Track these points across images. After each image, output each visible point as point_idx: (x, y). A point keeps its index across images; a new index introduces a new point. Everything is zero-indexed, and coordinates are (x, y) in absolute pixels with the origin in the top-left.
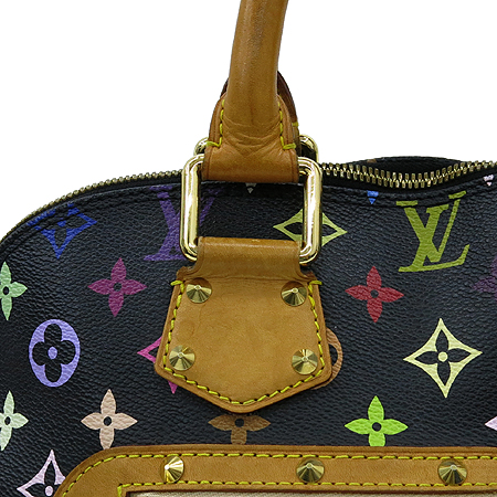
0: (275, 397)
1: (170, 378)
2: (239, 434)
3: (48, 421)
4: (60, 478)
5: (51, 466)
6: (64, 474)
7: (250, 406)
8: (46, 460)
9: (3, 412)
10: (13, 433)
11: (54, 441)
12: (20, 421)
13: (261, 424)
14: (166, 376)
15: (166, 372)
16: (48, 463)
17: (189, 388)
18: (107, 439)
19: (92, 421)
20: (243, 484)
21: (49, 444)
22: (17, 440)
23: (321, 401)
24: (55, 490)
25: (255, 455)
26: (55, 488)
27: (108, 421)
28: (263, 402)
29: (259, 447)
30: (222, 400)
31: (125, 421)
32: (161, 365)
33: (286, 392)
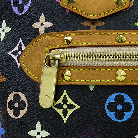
0: (107, 14)
1: (66, 8)
2: (93, 27)
3: (19, 28)
4: (24, 48)
5: (20, 44)
6: (26, 46)
7: (97, 17)
8: (18, 42)
9: (1, 28)
10: (5, 35)
11: (21, 35)
12: (8, 30)
13: (102, 24)
14: (65, 7)
15: (65, 5)
16: (19, 43)
17: (74, 11)
18: (42, 31)
19: (36, 25)
20: (95, 44)
21: (20, 36)
22: (7, 37)
23: (125, 16)
24: (22, 52)
25: (99, 34)
26: (22, 51)
27: (42, 25)
28: (102, 15)
29: (101, 31)
30: (86, 15)
31: (49, 24)
32: (63, 3)
33: (111, 12)
